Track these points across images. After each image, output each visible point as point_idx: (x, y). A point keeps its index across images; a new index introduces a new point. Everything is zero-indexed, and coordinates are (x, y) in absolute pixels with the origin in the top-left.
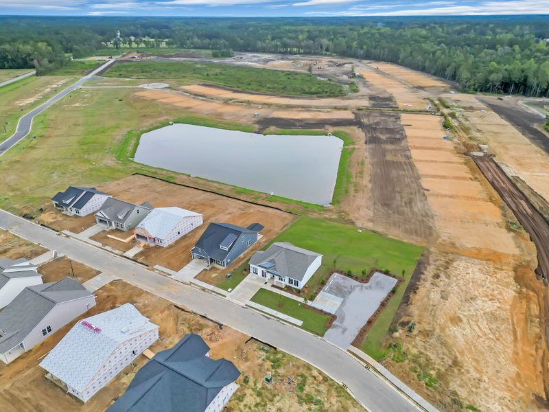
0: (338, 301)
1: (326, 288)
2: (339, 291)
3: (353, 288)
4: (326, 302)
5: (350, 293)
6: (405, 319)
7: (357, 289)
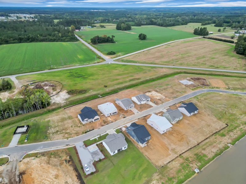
0: (92, 151)
1: (99, 151)
4: (93, 148)
5: (92, 156)
6: (70, 163)
7: (92, 158)
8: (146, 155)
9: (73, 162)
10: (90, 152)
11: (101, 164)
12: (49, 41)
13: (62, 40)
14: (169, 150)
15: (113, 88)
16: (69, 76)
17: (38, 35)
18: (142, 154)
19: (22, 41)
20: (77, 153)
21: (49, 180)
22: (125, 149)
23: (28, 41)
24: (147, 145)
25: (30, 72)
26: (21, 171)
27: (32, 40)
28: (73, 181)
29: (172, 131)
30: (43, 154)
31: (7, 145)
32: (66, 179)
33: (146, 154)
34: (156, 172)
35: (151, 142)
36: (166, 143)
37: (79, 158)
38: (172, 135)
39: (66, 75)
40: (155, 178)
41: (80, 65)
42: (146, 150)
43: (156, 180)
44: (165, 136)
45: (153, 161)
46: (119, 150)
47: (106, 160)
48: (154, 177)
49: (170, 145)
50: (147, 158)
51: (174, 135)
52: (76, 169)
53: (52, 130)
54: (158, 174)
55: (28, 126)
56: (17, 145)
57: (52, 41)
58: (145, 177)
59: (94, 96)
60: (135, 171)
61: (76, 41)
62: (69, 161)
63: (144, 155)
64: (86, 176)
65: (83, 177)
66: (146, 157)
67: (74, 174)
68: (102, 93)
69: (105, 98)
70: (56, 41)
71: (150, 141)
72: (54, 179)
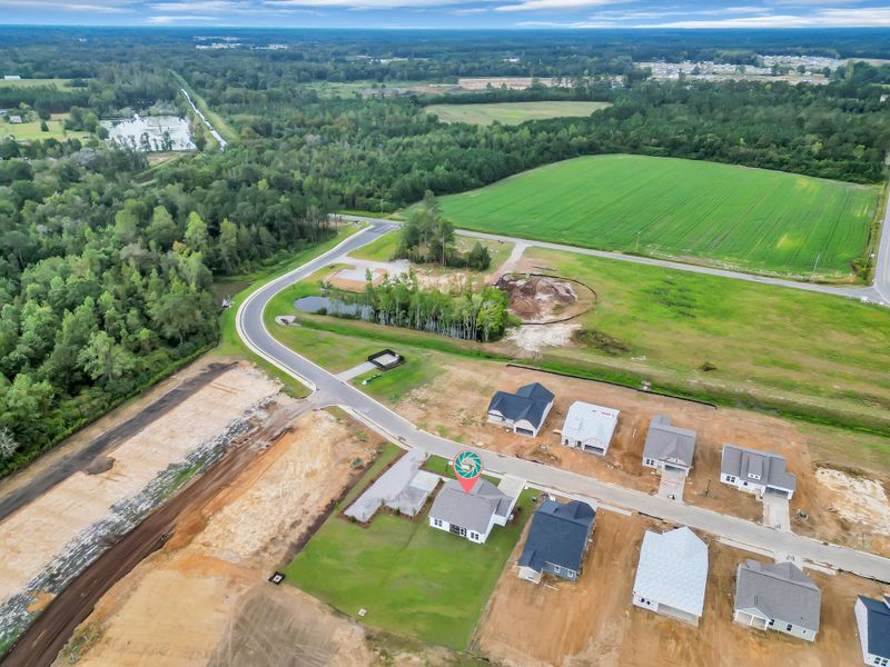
0: (416, 483)
1: (425, 496)
2: (411, 493)
3: (398, 498)
4: (427, 481)
5: (402, 493)
6: (357, 472)
7: (393, 498)
8: (494, 599)
9: (361, 475)
10: (410, 482)
11: (390, 520)
12: (759, 166)
13: (808, 167)
14: (574, 655)
15: (723, 386)
16: (646, 291)
17: (742, 140)
18: (494, 586)
19: (677, 152)
20: (390, 465)
21: (299, 469)
22: (474, 540)
23: (693, 155)
24: (538, 586)
25: (573, 245)
26: (295, 425)
27: (706, 154)
28: (317, 502)
29: (690, 632)
30: (351, 423)
31: (337, 372)
32: (314, 490)
33: (501, 596)
34: (453, 650)
35: (561, 590)
36: (603, 634)
37: (379, 476)
38: (663, 638)
39: (646, 285)
40: (430, 657)
41: (743, 269)
42: (514, 591)
43: (424, 661)
44: (633, 617)
45: (489, 627)
46: (455, 529)
47: (410, 524)
48: (431, 651)
49: (606, 649)
50: (487, 607)
51: (672, 645)
52: (346, 491)
53: (421, 393)
54: (447, 657)
55: (401, 359)
56: (349, 381)
57: (771, 165)
58: (416, 630)
59: (628, 376)
60: (420, 598)
61: (864, 180)
62: (361, 467)
63: (493, 596)
64: (342, 515)
65: (335, 512)
66: (490, 602)
67: (334, 493)
68: (667, 381)
69: (646, 399)
70: (785, 167)
71: (561, 584)
72: (303, 475)
